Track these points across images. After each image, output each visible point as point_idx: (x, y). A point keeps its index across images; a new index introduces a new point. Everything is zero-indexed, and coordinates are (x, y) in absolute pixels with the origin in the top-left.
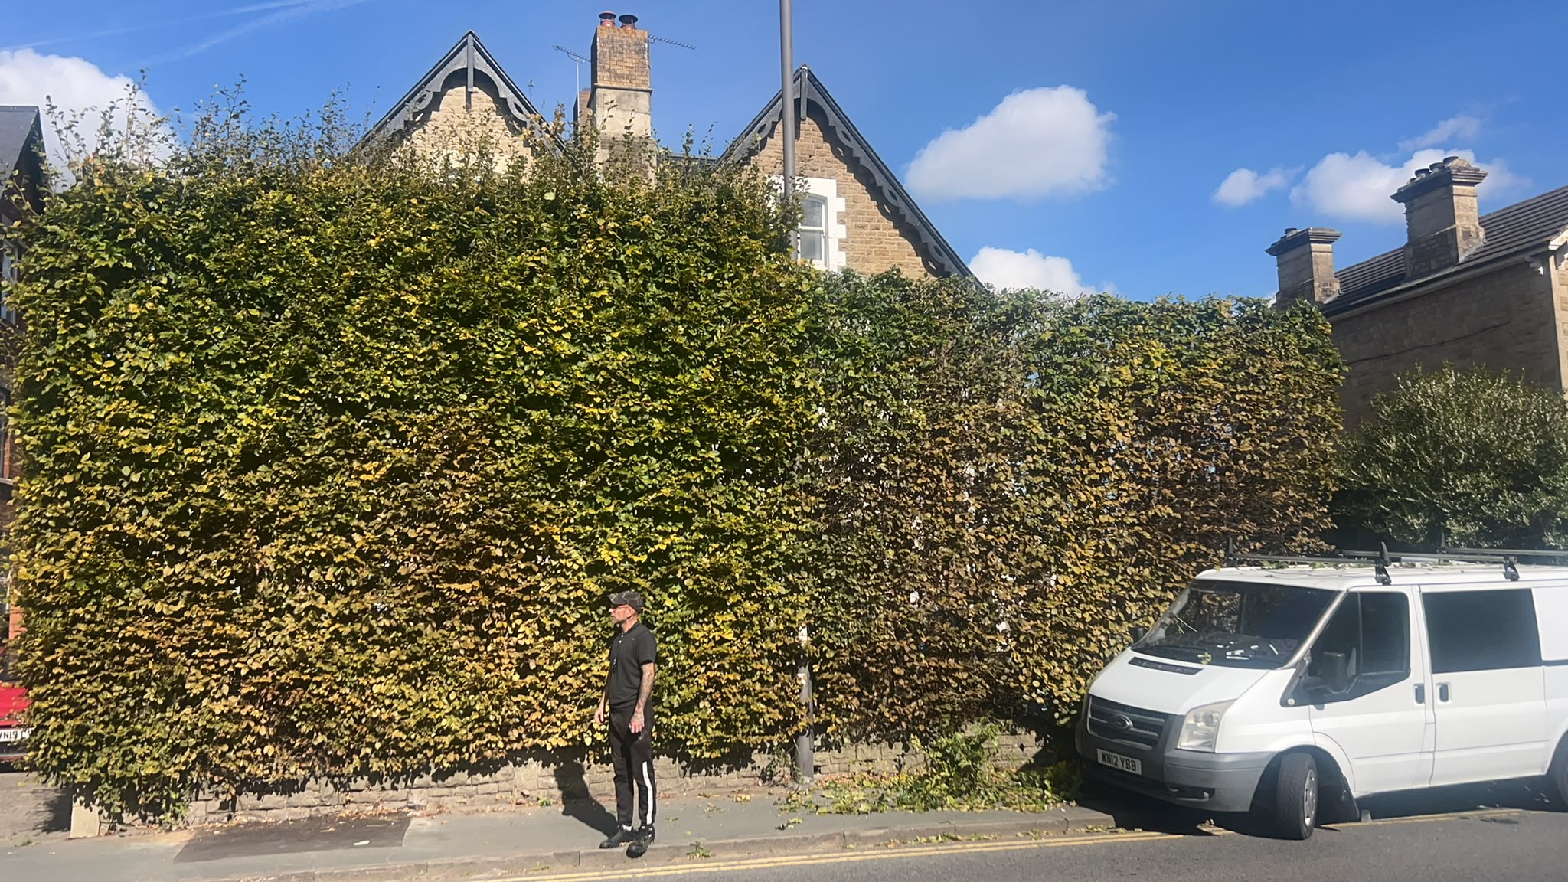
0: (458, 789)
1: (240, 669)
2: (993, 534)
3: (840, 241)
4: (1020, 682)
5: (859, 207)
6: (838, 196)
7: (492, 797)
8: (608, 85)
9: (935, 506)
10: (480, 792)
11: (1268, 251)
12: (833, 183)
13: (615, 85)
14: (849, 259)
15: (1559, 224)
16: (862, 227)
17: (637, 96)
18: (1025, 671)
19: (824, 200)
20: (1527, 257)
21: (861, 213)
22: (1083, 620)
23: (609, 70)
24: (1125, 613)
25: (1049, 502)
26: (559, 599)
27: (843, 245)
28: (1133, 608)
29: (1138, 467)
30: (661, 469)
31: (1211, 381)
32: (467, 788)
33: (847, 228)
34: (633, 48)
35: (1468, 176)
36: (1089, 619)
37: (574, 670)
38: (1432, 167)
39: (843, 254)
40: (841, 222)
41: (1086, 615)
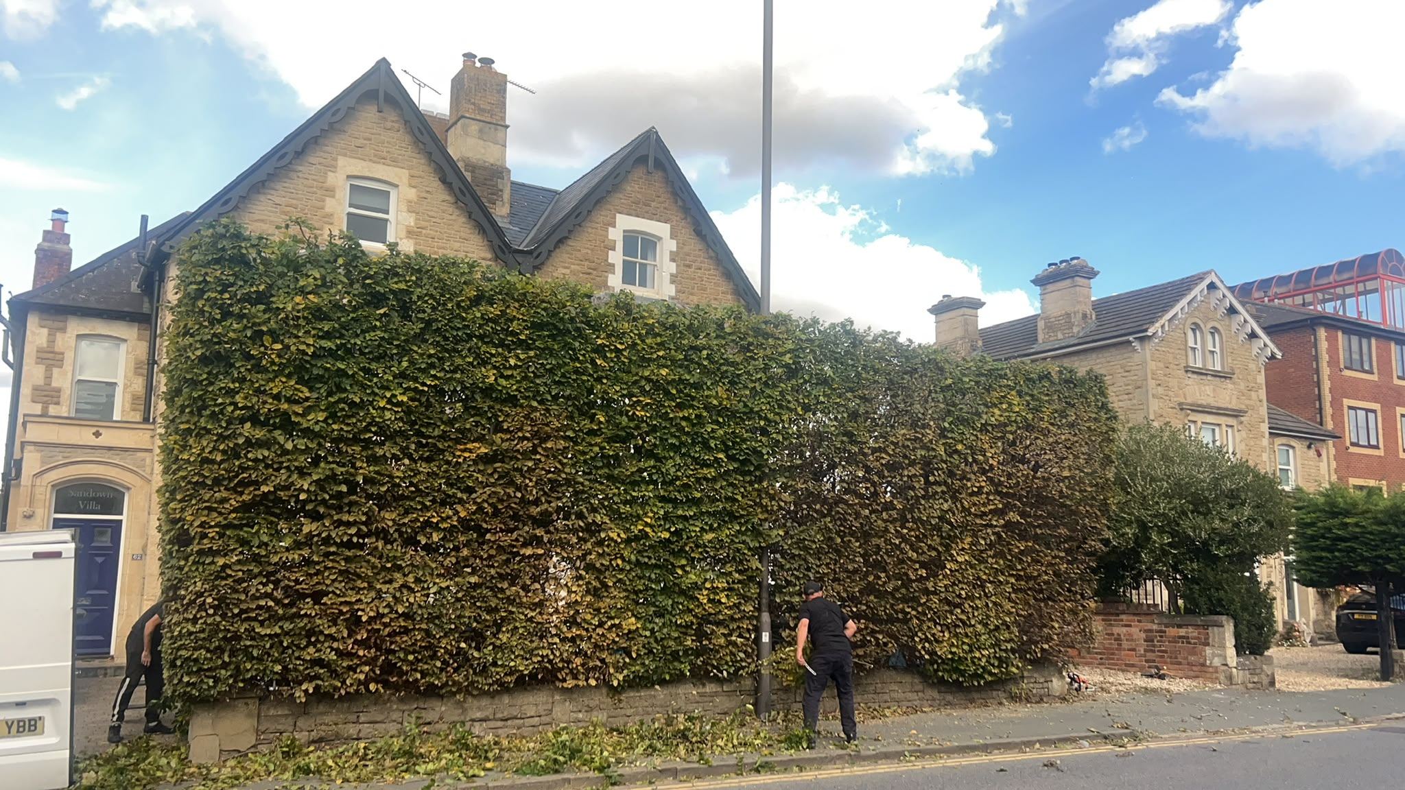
0: (509, 722)
1: (361, 616)
2: (906, 528)
3: (672, 275)
4: (915, 642)
5: (687, 249)
6: (671, 238)
7: (535, 729)
8: (473, 116)
9: (871, 505)
10: (526, 724)
11: (929, 310)
12: (668, 226)
13: (478, 118)
14: (678, 291)
15: (1151, 316)
16: (689, 266)
17: (496, 130)
18: (920, 634)
19: (660, 239)
20: (1131, 338)
21: (688, 254)
22: (959, 596)
23: (474, 104)
24: (984, 591)
25: (946, 507)
26: (602, 565)
27: (674, 279)
28: (990, 587)
29: (1000, 483)
30: (685, 464)
31: (1046, 424)
32: (517, 721)
33: (677, 266)
34: (494, 87)
35: (1087, 272)
36: (964, 596)
37: (609, 623)
38: (1062, 262)
39: (673, 286)
40: (673, 260)
41: (963, 593)
